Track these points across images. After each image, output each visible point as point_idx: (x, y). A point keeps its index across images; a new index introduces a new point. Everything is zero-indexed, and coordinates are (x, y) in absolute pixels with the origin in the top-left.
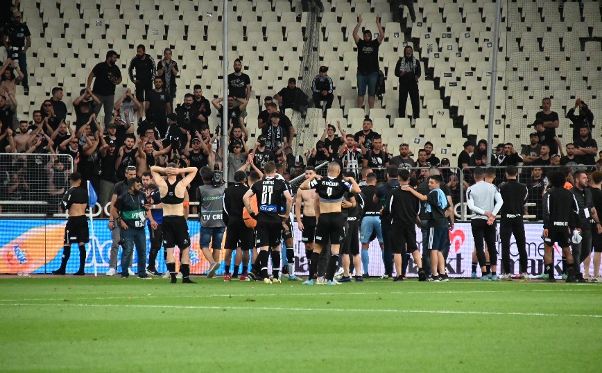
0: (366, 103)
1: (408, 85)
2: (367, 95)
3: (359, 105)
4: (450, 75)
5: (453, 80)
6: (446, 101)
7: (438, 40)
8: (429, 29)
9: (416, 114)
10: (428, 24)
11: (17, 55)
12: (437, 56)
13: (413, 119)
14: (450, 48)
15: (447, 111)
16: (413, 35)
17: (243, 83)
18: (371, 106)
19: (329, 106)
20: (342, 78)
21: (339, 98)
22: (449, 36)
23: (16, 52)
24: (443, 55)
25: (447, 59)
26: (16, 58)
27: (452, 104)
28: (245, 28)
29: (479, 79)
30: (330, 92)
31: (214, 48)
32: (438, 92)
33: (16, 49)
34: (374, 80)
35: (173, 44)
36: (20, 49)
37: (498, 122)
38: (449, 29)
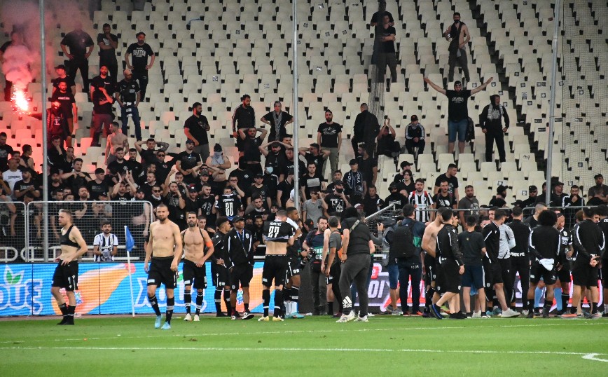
0: (456, 149)
1: (495, 131)
2: (457, 141)
3: (450, 150)
4: (539, 121)
5: (543, 125)
6: (534, 146)
7: (533, 88)
8: (526, 79)
9: (503, 158)
10: (525, 74)
11: (130, 110)
12: (530, 103)
13: (500, 163)
14: (543, 95)
15: (533, 155)
16: (511, 84)
17: (334, 131)
18: (461, 151)
19: (421, 152)
20: (438, 126)
21: (433, 144)
22: (544, 84)
23: (129, 107)
24: (535, 103)
25: (539, 106)
26: (129, 113)
27: (540, 148)
28: (351, 80)
29: (568, 124)
30: (421, 138)
31: (320, 99)
32: (527, 137)
33: (129, 104)
34: (464, 127)
35: (282, 97)
36: (133, 103)
37: (580, 165)
38: (545, 78)
